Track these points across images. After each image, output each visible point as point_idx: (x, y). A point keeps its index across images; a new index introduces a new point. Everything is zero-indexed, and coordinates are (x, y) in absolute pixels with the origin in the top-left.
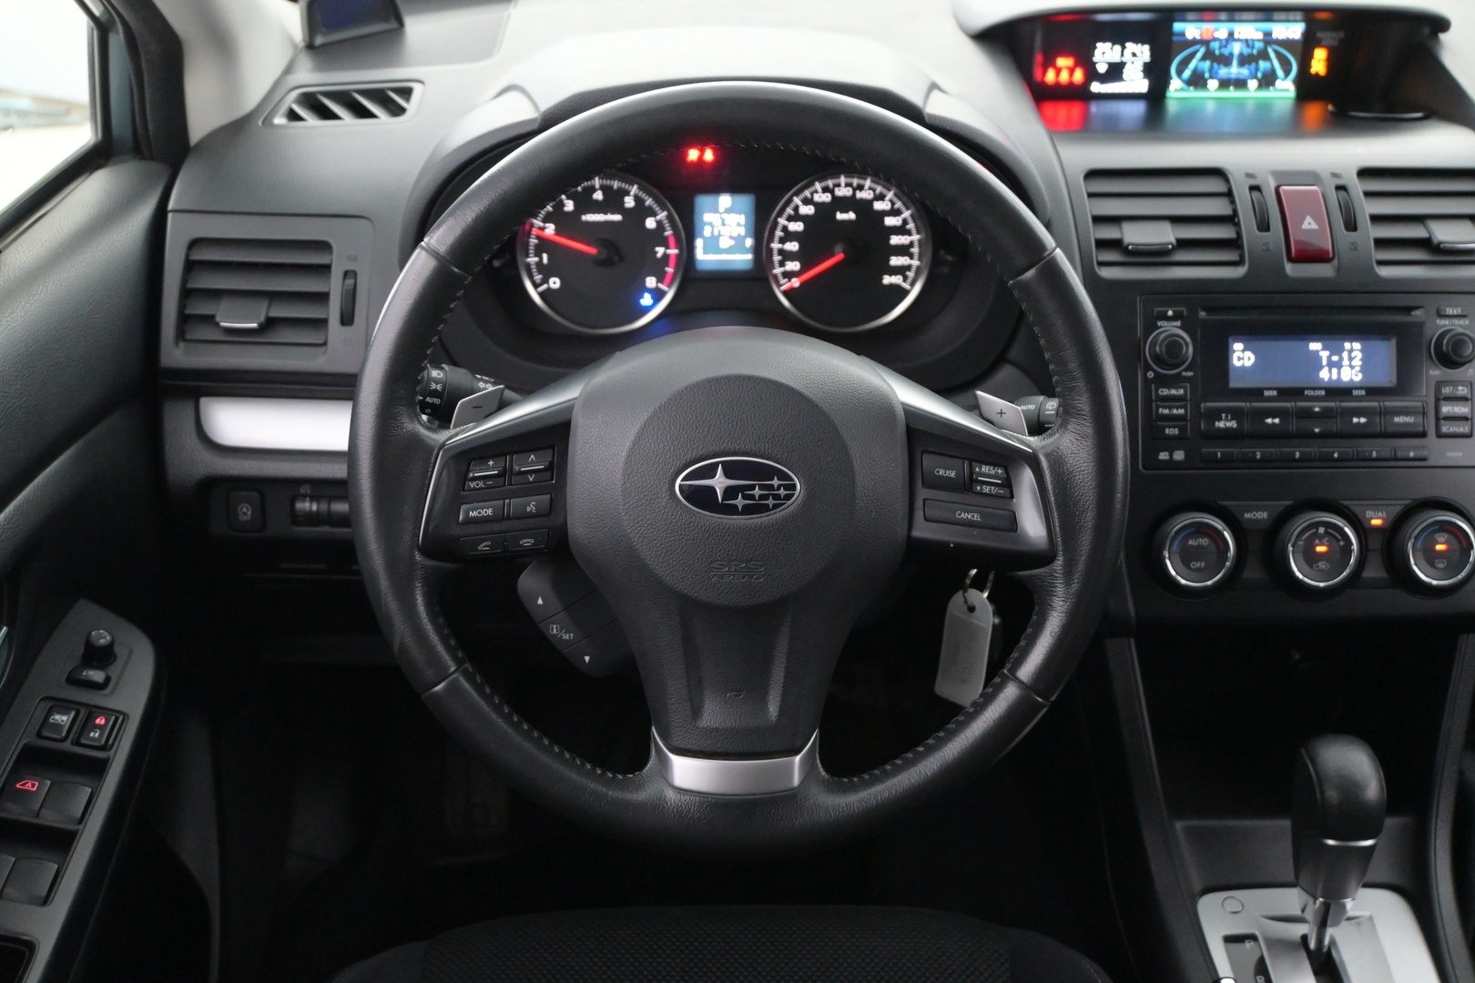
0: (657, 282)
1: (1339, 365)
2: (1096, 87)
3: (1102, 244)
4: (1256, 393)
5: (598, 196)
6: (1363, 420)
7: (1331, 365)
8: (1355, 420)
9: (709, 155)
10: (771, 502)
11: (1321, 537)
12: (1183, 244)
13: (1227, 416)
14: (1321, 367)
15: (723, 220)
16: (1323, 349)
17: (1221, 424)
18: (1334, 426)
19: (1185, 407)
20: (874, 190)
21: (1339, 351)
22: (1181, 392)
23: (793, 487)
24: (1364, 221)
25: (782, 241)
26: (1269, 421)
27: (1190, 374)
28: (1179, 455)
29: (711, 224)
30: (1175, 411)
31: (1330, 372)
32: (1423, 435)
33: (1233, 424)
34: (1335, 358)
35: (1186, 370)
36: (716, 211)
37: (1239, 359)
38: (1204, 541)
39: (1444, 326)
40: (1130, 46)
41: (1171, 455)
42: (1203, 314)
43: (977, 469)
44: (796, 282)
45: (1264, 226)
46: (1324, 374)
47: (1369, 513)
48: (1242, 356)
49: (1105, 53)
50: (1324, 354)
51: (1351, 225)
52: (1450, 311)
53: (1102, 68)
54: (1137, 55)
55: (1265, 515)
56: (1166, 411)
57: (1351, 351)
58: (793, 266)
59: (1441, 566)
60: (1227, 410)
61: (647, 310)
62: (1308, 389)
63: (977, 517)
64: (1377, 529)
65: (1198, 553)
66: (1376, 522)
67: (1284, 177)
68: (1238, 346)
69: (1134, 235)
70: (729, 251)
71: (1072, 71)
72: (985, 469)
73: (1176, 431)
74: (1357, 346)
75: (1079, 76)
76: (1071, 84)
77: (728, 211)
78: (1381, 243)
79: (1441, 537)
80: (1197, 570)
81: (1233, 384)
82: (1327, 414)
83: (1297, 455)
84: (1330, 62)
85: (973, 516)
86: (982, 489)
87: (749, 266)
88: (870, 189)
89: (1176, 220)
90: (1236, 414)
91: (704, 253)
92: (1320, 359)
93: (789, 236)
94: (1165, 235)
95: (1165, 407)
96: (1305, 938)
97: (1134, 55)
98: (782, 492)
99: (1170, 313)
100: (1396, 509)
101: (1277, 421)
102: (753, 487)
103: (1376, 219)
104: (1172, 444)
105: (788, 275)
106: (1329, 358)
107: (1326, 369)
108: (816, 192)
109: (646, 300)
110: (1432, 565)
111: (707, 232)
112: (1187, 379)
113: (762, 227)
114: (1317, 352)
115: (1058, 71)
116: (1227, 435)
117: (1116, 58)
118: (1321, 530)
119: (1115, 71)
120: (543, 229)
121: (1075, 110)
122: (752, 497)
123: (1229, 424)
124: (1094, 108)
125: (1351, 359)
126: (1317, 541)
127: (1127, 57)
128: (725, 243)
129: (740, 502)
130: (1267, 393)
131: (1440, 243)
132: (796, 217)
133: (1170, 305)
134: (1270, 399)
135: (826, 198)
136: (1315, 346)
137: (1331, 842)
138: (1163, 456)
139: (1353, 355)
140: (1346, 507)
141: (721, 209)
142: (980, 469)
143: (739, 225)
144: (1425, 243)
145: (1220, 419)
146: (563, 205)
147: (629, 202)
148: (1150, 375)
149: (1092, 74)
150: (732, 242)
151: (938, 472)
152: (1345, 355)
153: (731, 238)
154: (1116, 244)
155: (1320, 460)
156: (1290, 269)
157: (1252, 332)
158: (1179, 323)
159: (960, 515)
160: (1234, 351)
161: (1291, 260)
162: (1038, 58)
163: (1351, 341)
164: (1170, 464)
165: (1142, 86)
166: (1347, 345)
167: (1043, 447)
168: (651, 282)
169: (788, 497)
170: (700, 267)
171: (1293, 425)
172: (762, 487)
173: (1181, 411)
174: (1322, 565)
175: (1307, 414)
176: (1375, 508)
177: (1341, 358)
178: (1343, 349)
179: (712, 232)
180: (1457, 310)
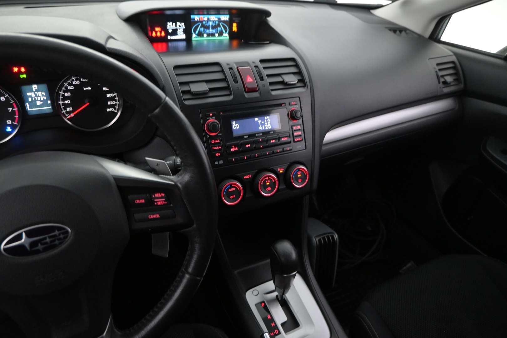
0: (12, 122)
1: (264, 124)
2: (169, 37)
3: (184, 92)
4: (241, 137)
6: (274, 141)
7: (262, 125)
8: (272, 141)
9: (22, 69)
10: (57, 242)
11: (267, 180)
12: (211, 90)
13: (234, 147)
14: (259, 126)
15: (35, 94)
16: (259, 120)
17: (233, 150)
18: (266, 144)
22: (219, 141)
23: (67, 232)
24: (265, 77)
25: (63, 100)
26: (247, 146)
27: (220, 134)
28: (221, 162)
29: (31, 96)
30: (218, 148)
31: (262, 127)
32: (290, 142)
33: (236, 149)
34: (263, 122)
35: (219, 133)
36: (31, 91)
37: (235, 127)
38: (233, 189)
39: (292, 108)
40: (178, 24)
41: (219, 162)
42: (221, 113)
43: (153, 196)
44: (72, 115)
45: (236, 81)
46: (260, 128)
48: (235, 126)
49: (171, 26)
50: (260, 121)
51: (262, 79)
52: (293, 103)
53: (170, 31)
54: (181, 26)
55: (250, 176)
56: (215, 148)
57: (267, 120)
58: (69, 109)
59: (300, 181)
60: (234, 145)
61: (10, 133)
62: (257, 134)
63: (158, 216)
64: (282, 173)
65: (232, 193)
66: (281, 171)
67: (239, 64)
68: (234, 123)
69: (195, 88)
70: (40, 106)
71: (161, 33)
72: (157, 195)
73: (219, 154)
75: (163, 34)
76: (161, 36)
77: (37, 91)
78: (271, 84)
79: (299, 173)
80: (233, 199)
81: (234, 135)
82: (263, 141)
83: (257, 156)
84: (237, 27)
85: (156, 216)
86: (157, 204)
87: (51, 111)
89: (207, 81)
90: (237, 145)
91: (30, 109)
92: (259, 123)
93: (65, 98)
94: (204, 87)
96: (277, 296)
97: (180, 26)
98: (62, 236)
99: (211, 115)
100: (286, 166)
101: (249, 145)
102: (45, 239)
103: (268, 76)
104: (218, 159)
105: (69, 113)
106: (261, 122)
107: (261, 126)
108: (74, 80)
109: (9, 129)
110: (298, 181)
111: (30, 99)
112: (220, 136)
113: (53, 95)
114: (258, 121)
115: (156, 32)
116: (235, 153)
117: (174, 27)
118: (267, 178)
119: (175, 32)
121: (164, 45)
122: (46, 243)
123: (235, 149)
124: (170, 44)
125: (267, 122)
126: (266, 182)
127: (178, 27)
128: (39, 103)
129: (40, 247)
130: (245, 137)
131: (287, 82)
132: (67, 91)
133: (211, 112)
134: (246, 139)
135: (78, 82)
136: (257, 119)
137: (285, 275)
138: (216, 163)
139: (268, 120)
140: (273, 169)
141: (34, 91)
142: (155, 195)
143: (43, 95)
144: (283, 83)
145: (232, 148)
148: (208, 136)
149: (167, 33)
150: (42, 103)
151: (137, 202)
152: (265, 121)
153: (41, 101)
154: (189, 92)
155: (263, 156)
156: (246, 95)
157: (238, 118)
158: (214, 118)
159: (150, 217)
160: (233, 124)
161: (246, 92)
162: (149, 28)
163: (267, 116)
164: (219, 165)
165: (183, 36)
166: (266, 118)
167: (179, 181)
168: (9, 122)
169: (66, 238)
170: (30, 114)
171: (254, 146)
172: (50, 237)
173: (220, 147)
174: (269, 189)
175: (258, 142)
176: (280, 168)
177: (265, 122)
178: (265, 119)
179: (32, 99)
180: (294, 103)
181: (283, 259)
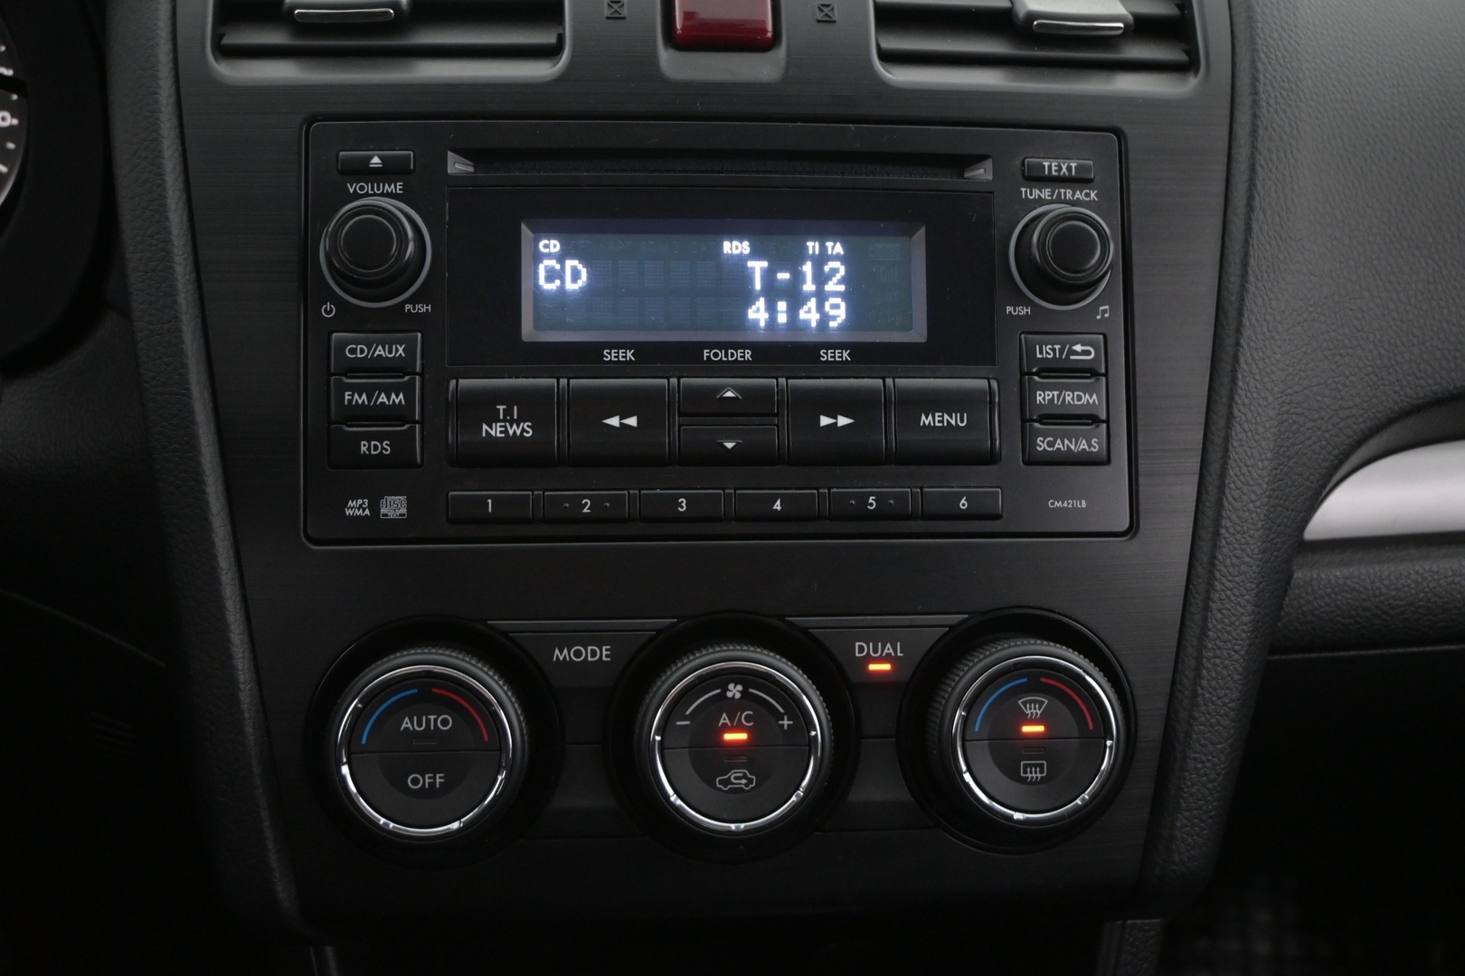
1: (796, 300)
4: (586, 356)
6: (843, 421)
7: (772, 292)
8: (825, 421)
11: (733, 708)
13: (508, 412)
14: (749, 299)
16: (755, 254)
17: (496, 431)
18: (780, 435)
19: (407, 390)
21: (793, 260)
22: (400, 350)
26: (613, 421)
27: (423, 308)
28: (394, 507)
30: (382, 398)
31: (771, 308)
32: (991, 458)
33: (524, 429)
34: (783, 276)
35: (413, 299)
37: (551, 276)
38: (441, 721)
39: (1040, 202)
41: (374, 507)
42: (457, 166)
46: (757, 313)
47: (860, 648)
48: (556, 270)
50: (758, 266)
52: (1051, 166)
55: (604, 653)
56: (361, 399)
57: (820, 260)
59: (1034, 775)
60: (509, 397)
62: (711, 345)
64: (880, 680)
65: (429, 751)
66: (880, 667)
68: (551, 245)
73: (386, 447)
74: (836, 248)
79: (1033, 704)
80: (430, 792)
81: (528, 330)
82: (754, 406)
83: (683, 505)
90: (529, 404)
92: (747, 277)
95: (359, 389)
99: (377, 161)
100: (934, 625)
101: (632, 421)
104: (377, 476)
106: (769, 275)
107: (761, 303)
110: (1012, 773)
112: (416, 322)
114: (741, 259)
116: (508, 457)
118: (734, 691)
123: (514, 430)
125: (821, 279)
126: (724, 719)
130: (610, 356)
131: (1032, 16)
133: (378, 145)
134: (619, 369)
136: (735, 247)
138: (356, 508)
139: (826, 267)
140: (805, 630)
144: (999, 21)
145: (492, 419)
148: (328, 310)
152: (807, 268)
155: (742, 517)
156: (671, 63)
158: (398, 188)
160: (538, 257)
161: (672, 40)
163: (822, 235)
164: (375, 529)
166: (812, 246)
171: (673, 434)
173: (398, 398)
174: (737, 779)
175: (704, 406)
176: (875, 635)
177: (798, 278)
178: (801, 257)
180: (1068, 166)
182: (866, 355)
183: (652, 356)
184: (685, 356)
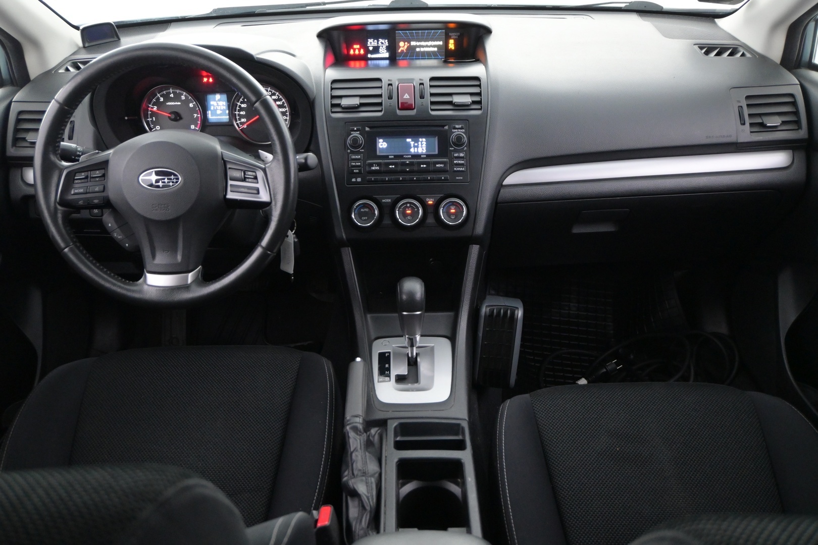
0: (195, 127)
1: (417, 147)
2: (369, 56)
3: (333, 106)
4: (386, 157)
5: (172, 95)
6: (425, 166)
7: (415, 147)
8: (422, 166)
9: (211, 80)
10: (171, 184)
11: (408, 207)
12: (362, 105)
13: (375, 165)
14: (411, 148)
15: (217, 104)
16: (412, 141)
17: (373, 168)
18: (415, 168)
19: (361, 162)
20: (272, 92)
21: (417, 142)
22: (359, 157)
23: (178, 179)
24: (427, 96)
25: (239, 111)
26: (391, 167)
27: (363, 150)
28: (359, 180)
29: (213, 105)
30: (357, 164)
31: (414, 149)
32: (447, 171)
33: (378, 168)
34: (416, 144)
35: (361, 149)
36: (215, 100)
37: (381, 145)
38: (367, 210)
39: (455, 132)
40: (381, 40)
41: (356, 180)
42: (367, 129)
44: (245, 126)
45: (390, 97)
46: (412, 150)
47: (427, 199)
48: (382, 144)
49: (371, 43)
50: (412, 143)
51: (422, 97)
52: (457, 126)
53: (371, 48)
54: (384, 43)
55: (390, 200)
56: (354, 164)
57: (422, 142)
58: (243, 120)
59: (453, 217)
60: (376, 163)
62: (405, 155)
64: (430, 205)
65: (365, 214)
66: (430, 202)
67: (401, 81)
68: (381, 140)
69: (345, 102)
70: (220, 115)
71: (359, 50)
73: (358, 171)
74: (424, 140)
75: (362, 52)
76: (359, 54)
77: (219, 100)
78: (432, 103)
79: (453, 207)
80: (365, 220)
81: (378, 153)
82: (411, 164)
83: (401, 179)
84: (455, 44)
86: (248, 180)
87: (228, 120)
88: (270, 91)
89: (362, 96)
90: (379, 164)
91: (211, 116)
92: (410, 144)
93: (241, 109)
94: (356, 101)
95: (354, 162)
96: (407, 353)
97: (382, 43)
98: (175, 181)
99: (355, 129)
100: (438, 198)
101: (393, 166)
102: (164, 179)
103: (432, 95)
104: (356, 175)
105: (242, 123)
106: (414, 144)
107: (413, 148)
110: (450, 217)
111: (212, 108)
112: (362, 152)
113: (232, 107)
114: (410, 142)
115: (354, 50)
116: (375, 172)
117: (376, 44)
118: (408, 205)
119: (376, 50)
120: (153, 108)
121: (363, 63)
122: (164, 182)
123: (376, 168)
124: (370, 62)
125: (422, 144)
126: (407, 209)
127: (380, 44)
128: (219, 112)
129: (160, 184)
130: (390, 157)
131: (455, 102)
132: (244, 102)
133: (356, 126)
134: (391, 159)
136: (409, 140)
138: (354, 180)
139: (423, 143)
140: (419, 197)
141: (217, 100)
143: (223, 105)
144: (450, 103)
145: (373, 166)
146: (160, 99)
147: (183, 97)
148: (349, 151)
149: (367, 51)
150: (221, 112)
152: (420, 143)
153: (221, 110)
154: (338, 105)
155: (410, 181)
156: (399, 113)
157: (385, 135)
158: (359, 132)
160: (379, 142)
161: (399, 109)
162: (344, 46)
163: (422, 138)
164: (356, 183)
165: (387, 55)
166: (420, 140)
169: (177, 182)
170: (210, 121)
171: (399, 168)
172: (168, 179)
173: (359, 164)
174: (409, 218)
175: (404, 164)
176: (430, 198)
177: (418, 144)
178: (419, 141)
179: (214, 108)
180: (460, 126)
181: (404, 297)
182: (428, 156)
183: (396, 157)
184: (401, 157)
